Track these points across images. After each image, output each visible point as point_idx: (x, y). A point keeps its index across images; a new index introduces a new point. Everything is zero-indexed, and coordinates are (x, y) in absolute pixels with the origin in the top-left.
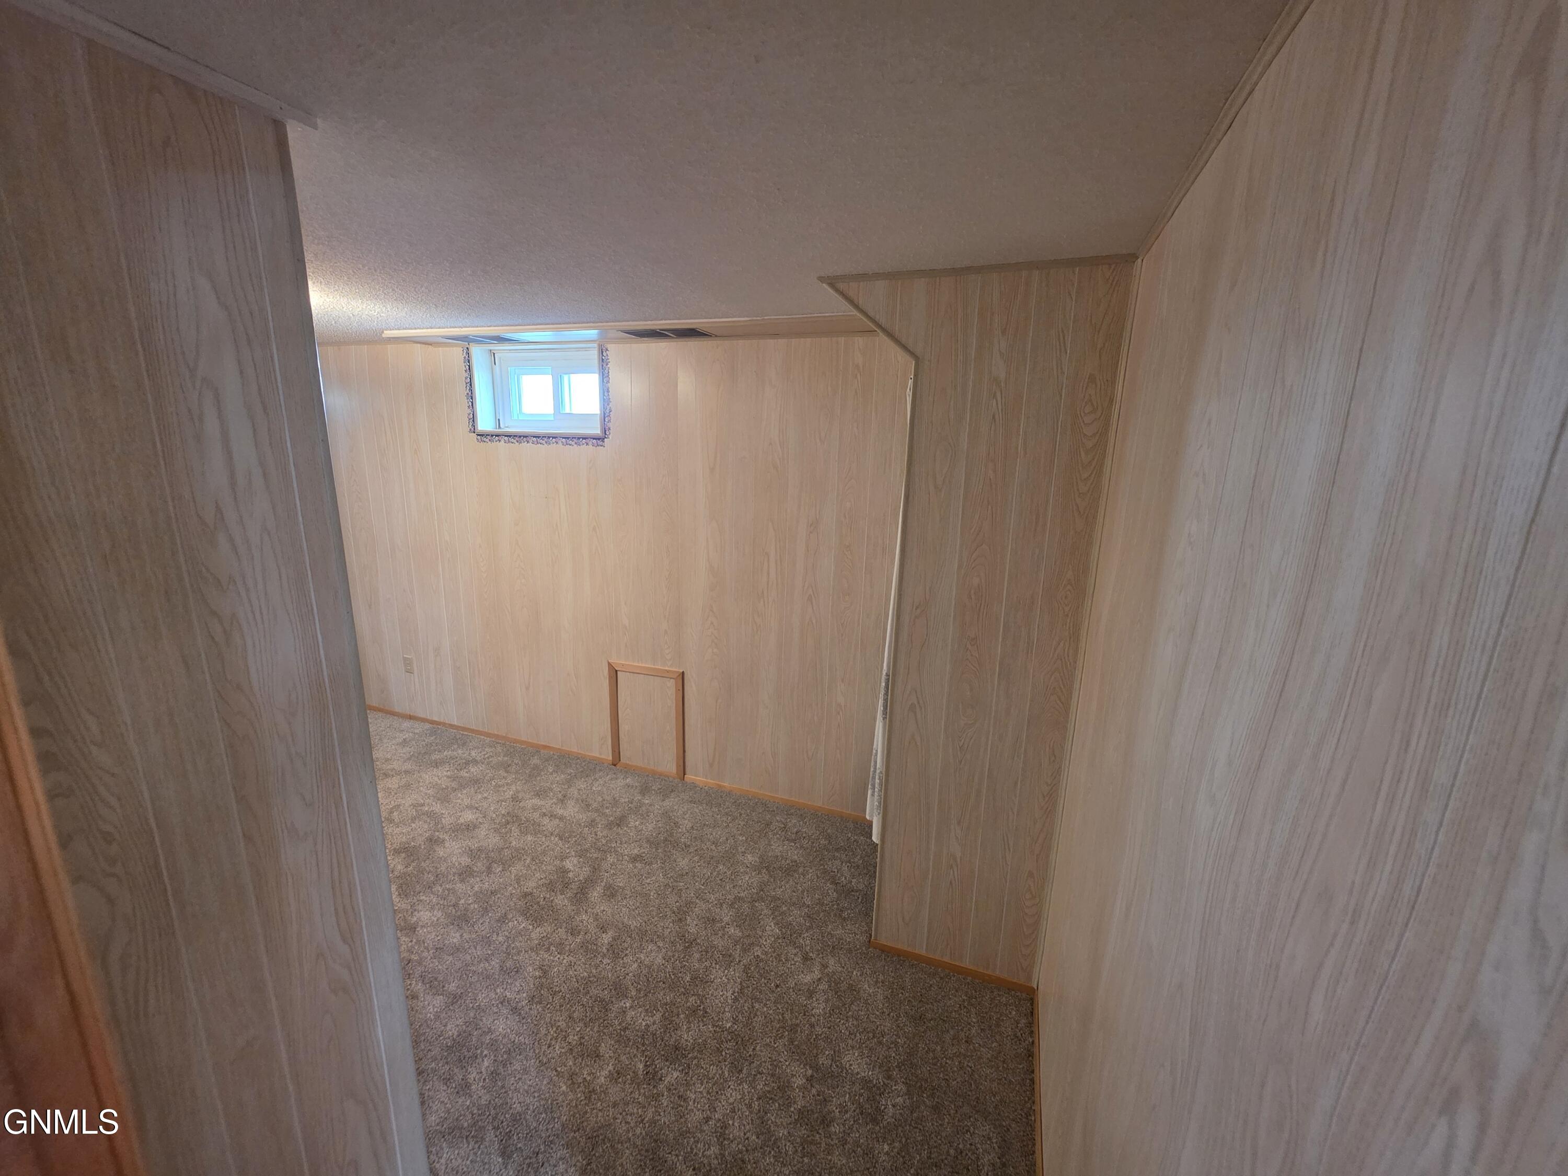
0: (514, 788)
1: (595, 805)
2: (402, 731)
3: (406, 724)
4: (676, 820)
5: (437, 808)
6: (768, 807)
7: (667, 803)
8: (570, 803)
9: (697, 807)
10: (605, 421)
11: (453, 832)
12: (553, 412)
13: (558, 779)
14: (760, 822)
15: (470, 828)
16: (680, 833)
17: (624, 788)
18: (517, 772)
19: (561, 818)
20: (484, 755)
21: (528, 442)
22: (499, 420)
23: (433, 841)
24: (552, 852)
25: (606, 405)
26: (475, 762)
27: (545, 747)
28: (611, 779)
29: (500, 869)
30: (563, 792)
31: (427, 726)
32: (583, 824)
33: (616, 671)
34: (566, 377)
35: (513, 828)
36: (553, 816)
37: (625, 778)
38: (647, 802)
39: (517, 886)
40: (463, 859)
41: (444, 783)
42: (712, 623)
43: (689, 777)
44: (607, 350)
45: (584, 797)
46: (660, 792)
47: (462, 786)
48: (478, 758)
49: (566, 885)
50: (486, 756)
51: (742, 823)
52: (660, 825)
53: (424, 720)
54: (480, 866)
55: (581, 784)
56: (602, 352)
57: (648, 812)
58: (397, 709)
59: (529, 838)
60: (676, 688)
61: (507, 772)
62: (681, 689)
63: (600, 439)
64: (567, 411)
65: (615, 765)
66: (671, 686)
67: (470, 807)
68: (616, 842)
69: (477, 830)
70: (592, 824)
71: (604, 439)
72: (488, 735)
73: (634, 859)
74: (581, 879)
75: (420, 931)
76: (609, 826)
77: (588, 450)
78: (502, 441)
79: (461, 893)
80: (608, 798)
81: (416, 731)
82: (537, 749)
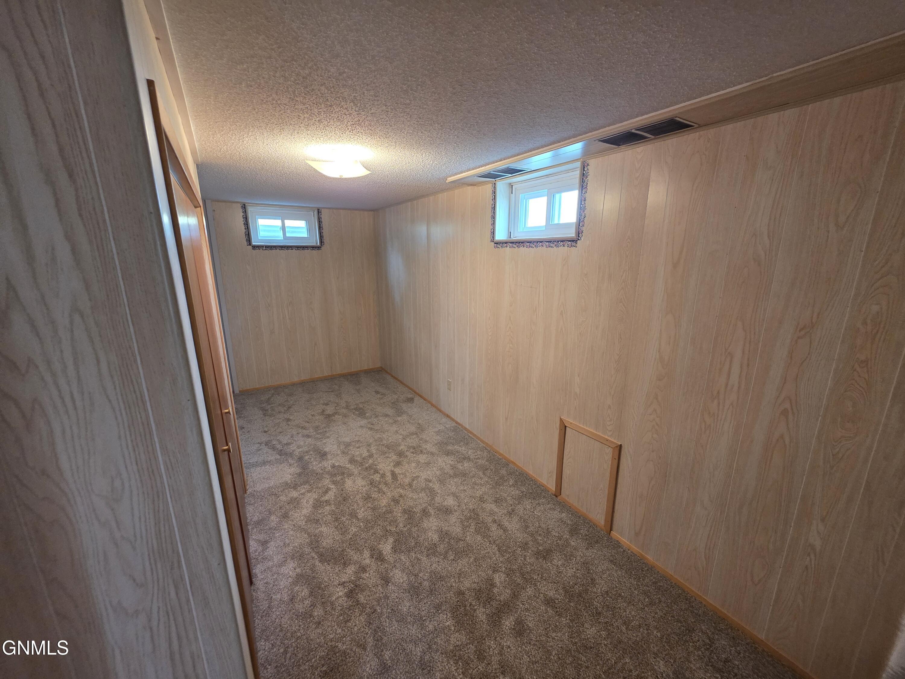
0: (483, 489)
1: (531, 529)
2: (440, 424)
3: (444, 420)
4: (594, 575)
5: (436, 486)
6: (692, 607)
7: (589, 553)
8: (515, 519)
9: (616, 571)
10: (579, 226)
11: (438, 510)
12: (545, 224)
13: (513, 493)
14: (681, 622)
15: (448, 511)
16: (594, 593)
17: (558, 521)
18: (489, 477)
19: (505, 530)
20: (476, 455)
21: (524, 246)
22: (510, 232)
23: (425, 512)
24: (489, 560)
25: (582, 212)
26: (468, 459)
27: (513, 462)
28: (550, 509)
29: (452, 557)
30: (513, 507)
31: (454, 424)
32: (518, 543)
33: (566, 427)
34: (557, 196)
35: (472, 524)
36: (500, 526)
37: (561, 512)
38: (573, 543)
39: (457, 581)
40: (435, 536)
41: (447, 469)
42: (655, 410)
43: (615, 534)
44: (588, 165)
45: (526, 517)
46: (586, 539)
47: (455, 475)
48: (471, 457)
49: (490, 599)
50: (476, 457)
51: (660, 613)
52: (578, 575)
53: (453, 420)
54: (441, 548)
55: (527, 504)
56: (584, 167)
57: (571, 555)
58: (443, 409)
59: (479, 538)
60: (613, 457)
61: (484, 474)
62: (617, 458)
63: (573, 241)
64: (556, 222)
65: (556, 496)
66: (609, 454)
67: (454, 494)
68: (538, 575)
69: (451, 515)
70: (525, 546)
71: (577, 240)
72: (482, 441)
73: (549, 602)
74: (502, 599)
75: (391, 587)
76: (538, 554)
77: (563, 250)
78: (508, 247)
79: (423, 567)
80: (543, 526)
81: (447, 426)
82: (507, 463)
